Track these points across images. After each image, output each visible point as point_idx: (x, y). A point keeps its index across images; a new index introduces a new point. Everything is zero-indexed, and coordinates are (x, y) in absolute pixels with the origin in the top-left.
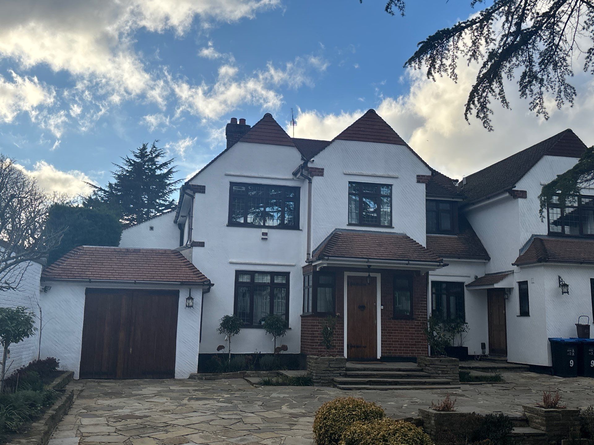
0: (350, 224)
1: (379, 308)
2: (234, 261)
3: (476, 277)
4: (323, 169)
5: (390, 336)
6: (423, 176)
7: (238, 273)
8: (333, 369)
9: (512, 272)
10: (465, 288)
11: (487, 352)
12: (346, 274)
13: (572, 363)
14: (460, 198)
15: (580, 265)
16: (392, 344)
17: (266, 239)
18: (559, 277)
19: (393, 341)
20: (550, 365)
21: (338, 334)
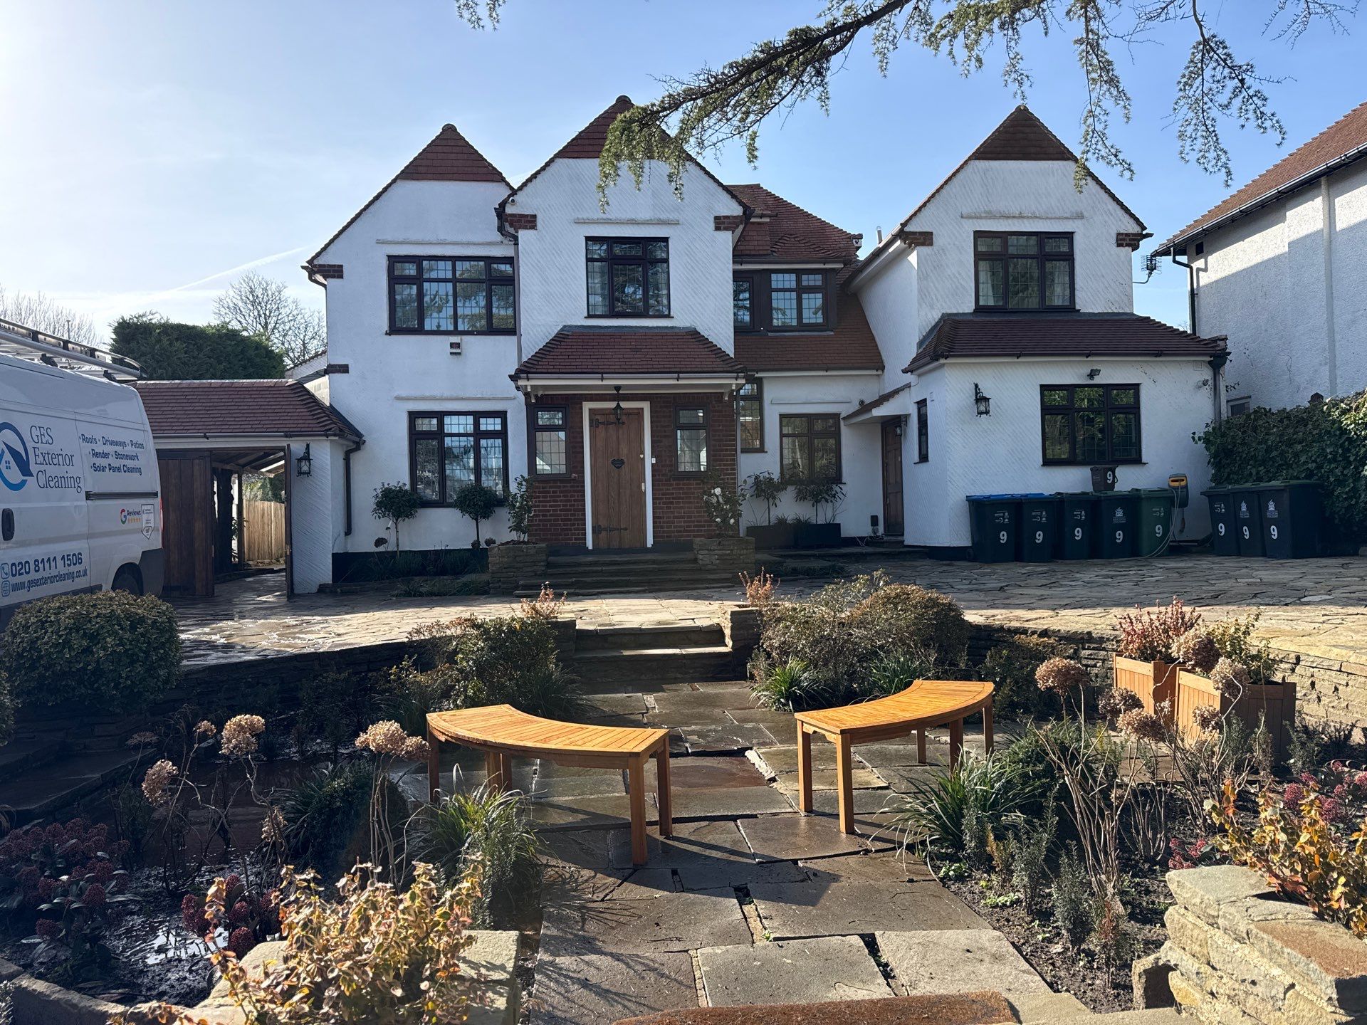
0: (589, 316)
1: (649, 461)
2: (403, 394)
3: (862, 402)
4: (535, 216)
5: (670, 508)
6: (726, 217)
7: (414, 416)
8: (521, 565)
9: (909, 386)
10: (842, 422)
11: (881, 529)
12: (587, 406)
13: (1004, 536)
14: (839, 262)
15: (1016, 360)
16: (673, 522)
17: (459, 354)
18: (976, 386)
19: (674, 517)
20: (969, 544)
21: (575, 510)
